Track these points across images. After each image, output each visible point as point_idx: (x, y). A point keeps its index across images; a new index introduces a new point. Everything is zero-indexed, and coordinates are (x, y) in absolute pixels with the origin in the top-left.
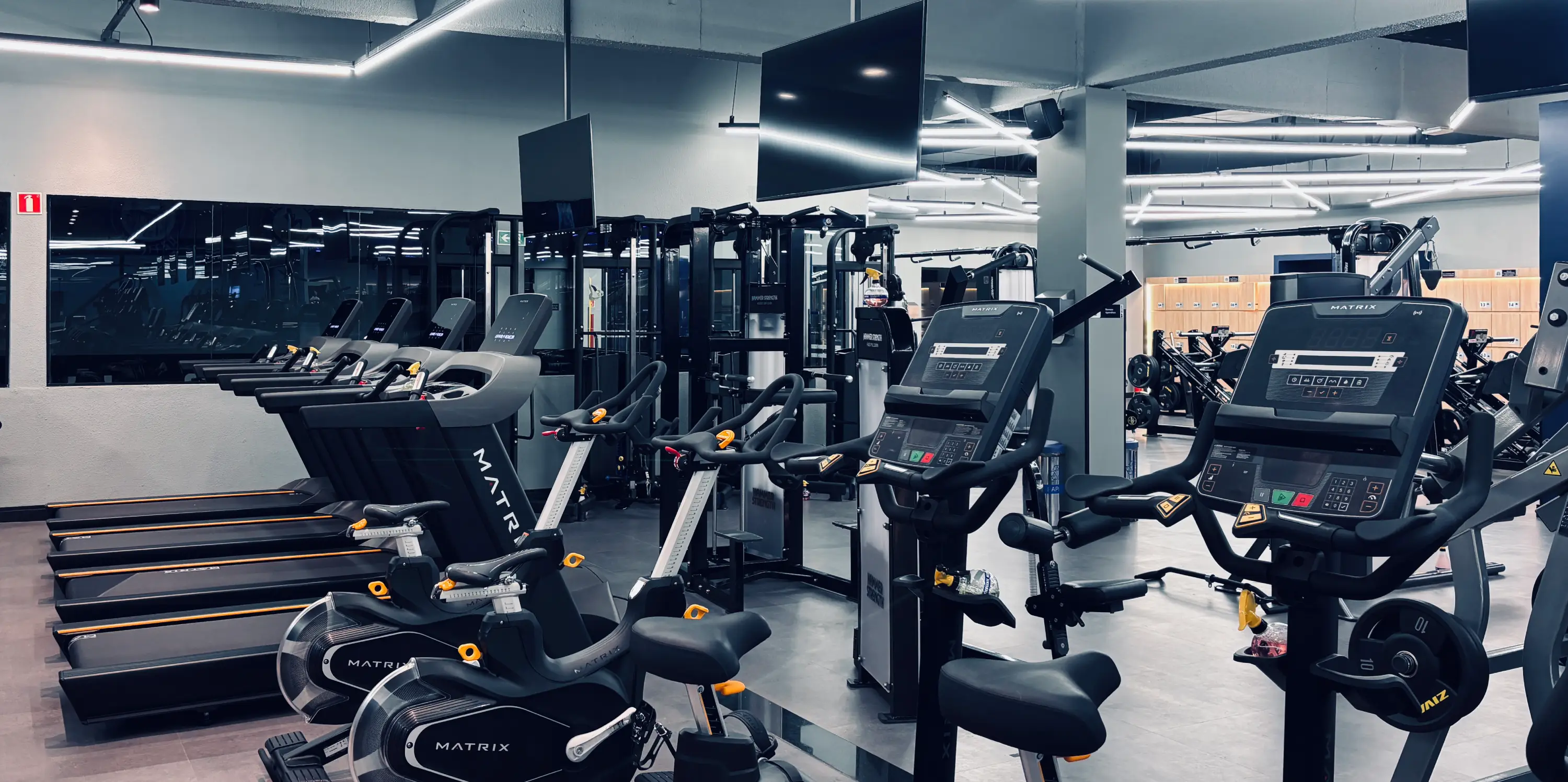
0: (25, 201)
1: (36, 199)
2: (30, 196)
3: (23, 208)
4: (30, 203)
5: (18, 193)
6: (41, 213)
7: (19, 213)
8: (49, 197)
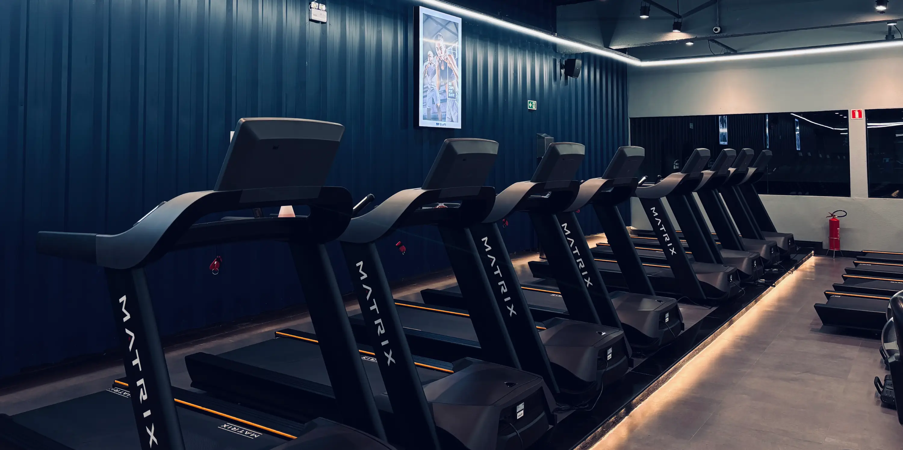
0: (855, 113)
1: (860, 112)
2: (857, 111)
3: (854, 116)
4: (857, 114)
5: (852, 110)
6: (862, 118)
7: (852, 119)
8: (866, 110)
